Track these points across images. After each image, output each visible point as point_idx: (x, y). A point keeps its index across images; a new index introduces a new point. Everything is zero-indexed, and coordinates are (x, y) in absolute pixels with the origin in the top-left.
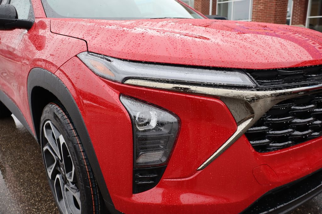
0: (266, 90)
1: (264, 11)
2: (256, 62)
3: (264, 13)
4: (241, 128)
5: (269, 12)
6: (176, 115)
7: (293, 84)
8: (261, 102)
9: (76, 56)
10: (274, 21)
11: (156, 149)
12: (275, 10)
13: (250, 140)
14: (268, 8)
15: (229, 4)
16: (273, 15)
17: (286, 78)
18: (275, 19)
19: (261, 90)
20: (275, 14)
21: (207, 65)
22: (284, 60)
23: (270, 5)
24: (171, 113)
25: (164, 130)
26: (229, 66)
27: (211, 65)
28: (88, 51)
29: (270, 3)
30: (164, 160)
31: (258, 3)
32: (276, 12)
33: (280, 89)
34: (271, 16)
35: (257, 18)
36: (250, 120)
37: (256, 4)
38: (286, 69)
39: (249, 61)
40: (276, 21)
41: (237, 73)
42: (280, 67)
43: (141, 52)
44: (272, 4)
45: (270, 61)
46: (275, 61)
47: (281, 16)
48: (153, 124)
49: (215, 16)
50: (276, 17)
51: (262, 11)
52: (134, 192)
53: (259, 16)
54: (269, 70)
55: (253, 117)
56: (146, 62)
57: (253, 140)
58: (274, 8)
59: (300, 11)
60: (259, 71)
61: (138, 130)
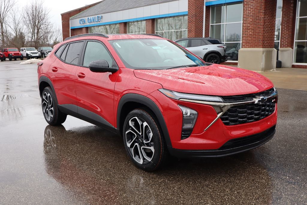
0: (227, 103)
1: (253, 36)
2: (223, 93)
3: (253, 37)
4: (219, 115)
5: (257, 37)
6: (197, 111)
7: (238, 101)
8: (226, 107)
9: (158, 90)
10: (262, 45)
11: (190, 123)
12: (263, 35)
13: (222, 121)
14: (257, 33)
15: (222, 26)
16: (261, 40)
17: (235, 99)
18: (264, 44)
19: (225, 103)
20: (263, 39)
21: (207, 94)
22: (234, 93)
23: (258, 31)
24: (195, 110)
25: (193, 117)
26: (214, 95)
27: (208, 94)
28: (163, 88)
29: (258, 29)
30: (192, 127)
31: (248, 28)
32: (263, 37)
33: (232, 103)
34: (259, 41)
35: (247, 43)
36: (222, 113)
37: (246, 30)
38: (234, 96)
39: (221, 93)
40: (265, 45)
41: (217, 97)
42: (232, 95)
43: (184, 90)
44: (260, 31)
45: (228, 93)
46: (231, 93)
47: (268, 41)
48: (189, 114)
49: (208, 39)
50: (264, 42)
51: (251, 36)
52: (181, 139)
53: (249, 41)
54: (228, 96)
55: (223, 111)
56: (187, 93)
57: (223, 121)
58: (262, 34)
59: (288, 35)
60: (224, 96)
61: (184, 116)
